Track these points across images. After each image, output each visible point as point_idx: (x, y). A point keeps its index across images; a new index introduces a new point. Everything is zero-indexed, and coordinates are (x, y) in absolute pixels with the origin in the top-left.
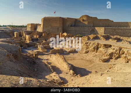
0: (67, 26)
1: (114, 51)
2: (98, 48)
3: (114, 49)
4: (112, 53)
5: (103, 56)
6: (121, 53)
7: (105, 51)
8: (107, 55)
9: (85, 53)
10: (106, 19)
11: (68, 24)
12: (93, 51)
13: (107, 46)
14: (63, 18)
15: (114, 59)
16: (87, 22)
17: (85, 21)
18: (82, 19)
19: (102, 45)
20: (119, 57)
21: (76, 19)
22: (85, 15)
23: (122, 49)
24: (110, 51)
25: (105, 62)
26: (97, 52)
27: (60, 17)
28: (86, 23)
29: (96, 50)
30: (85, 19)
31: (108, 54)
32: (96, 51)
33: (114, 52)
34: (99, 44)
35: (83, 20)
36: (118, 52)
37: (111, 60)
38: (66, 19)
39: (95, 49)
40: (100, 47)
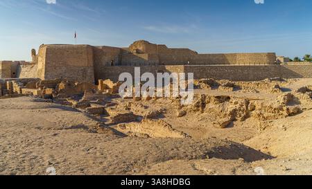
0: (104, 64)
1: (238, 106)
2: (204, 105)
3: (236, 103)
4: (235, 110)
5: (218, 117)
6: (249, 108)
7: (221, 109)
8: (226, 114)
9: (179, 116)
10: (183, 49)
11: (106, 59)
12: (194, 111)
13: (222, 99)
14: (93, 48)
15: (239, 121)
16: (147, 55)
17: (143, 53)
18: (134, 48)
19: (213, 99)
20: (247, 116)
21: (121, 49)
22: (141, 41)
23: (251, 102)
24: (230, 107)
25: (226, 127)
26: (202, 112)
27: (88, 45)
28: (145, 57)
29: (200, 108)
30: (141, 48)
31: (228, 113)
32: (201, 110)
33: (237, 108)
34: (205, 97)
35: (138, 51)
36: (244, 107)
37: (234, 123)
38: (101, 50)
39: (198, 106)
40: (209, 102)
